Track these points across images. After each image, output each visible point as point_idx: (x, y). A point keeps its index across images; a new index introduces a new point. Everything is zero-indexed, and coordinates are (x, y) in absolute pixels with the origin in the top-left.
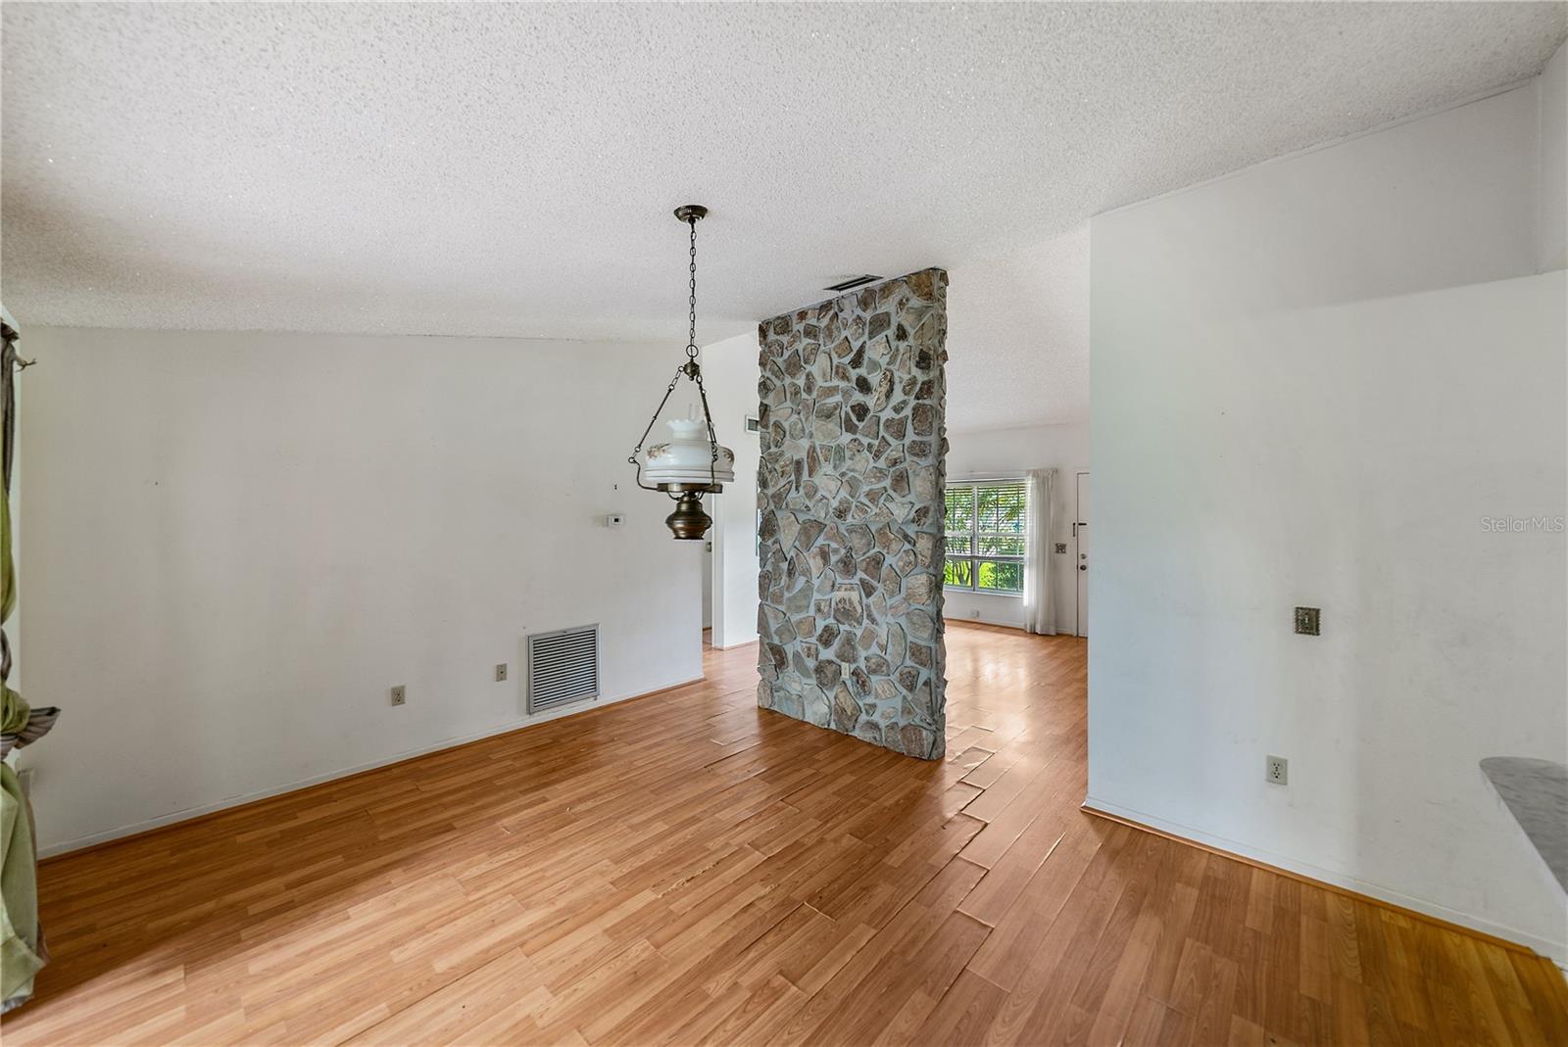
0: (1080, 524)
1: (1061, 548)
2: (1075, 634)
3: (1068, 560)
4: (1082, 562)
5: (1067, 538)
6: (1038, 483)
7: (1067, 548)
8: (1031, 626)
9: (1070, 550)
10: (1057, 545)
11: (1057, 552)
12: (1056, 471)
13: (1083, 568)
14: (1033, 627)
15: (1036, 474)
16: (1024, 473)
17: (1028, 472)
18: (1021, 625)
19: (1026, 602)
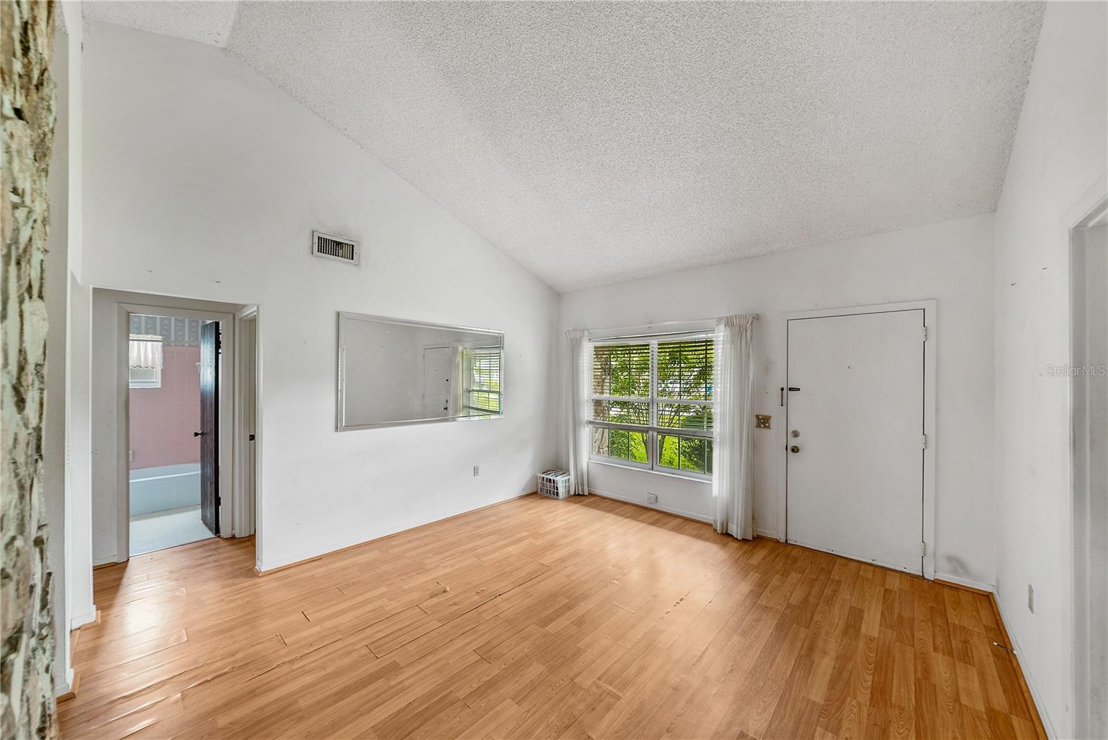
0: (791, 389)
1: (763, 422)
2: (783, 540)
3: (774, 438)
4: (793, 442)
5: (771, 407)
6: (732, 335)
7: (773, 422)
8: (722, 524)
9: (777, 422)
10: (757, 416)
11: (758, 426)
12: (757, 318)
13: (795, 450)
14: (725, 525)
15: (729, 323)
16: (714, 322)
17: (719, 320)
18: (708, 518)
19: (715, 491)
